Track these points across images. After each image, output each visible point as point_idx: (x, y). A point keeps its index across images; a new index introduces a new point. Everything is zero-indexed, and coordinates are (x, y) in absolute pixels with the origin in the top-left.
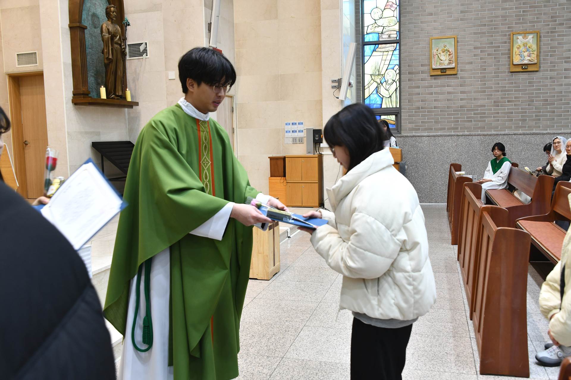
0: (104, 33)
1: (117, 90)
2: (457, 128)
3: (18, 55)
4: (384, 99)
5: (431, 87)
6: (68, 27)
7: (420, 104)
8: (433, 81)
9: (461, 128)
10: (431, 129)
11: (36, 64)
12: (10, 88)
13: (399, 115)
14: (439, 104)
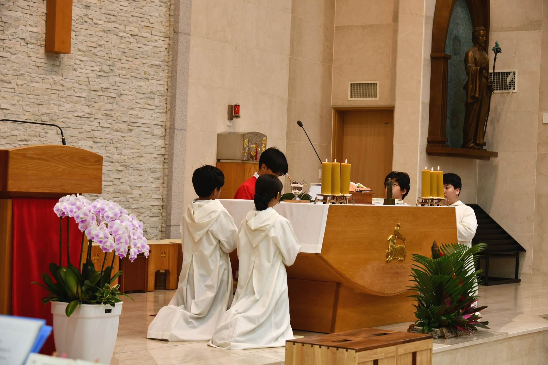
0: (470, 64)
1: (478, 137)
3: (351, 84)
6: (429, 57)
11: (374, 97)
12: (335, 125)
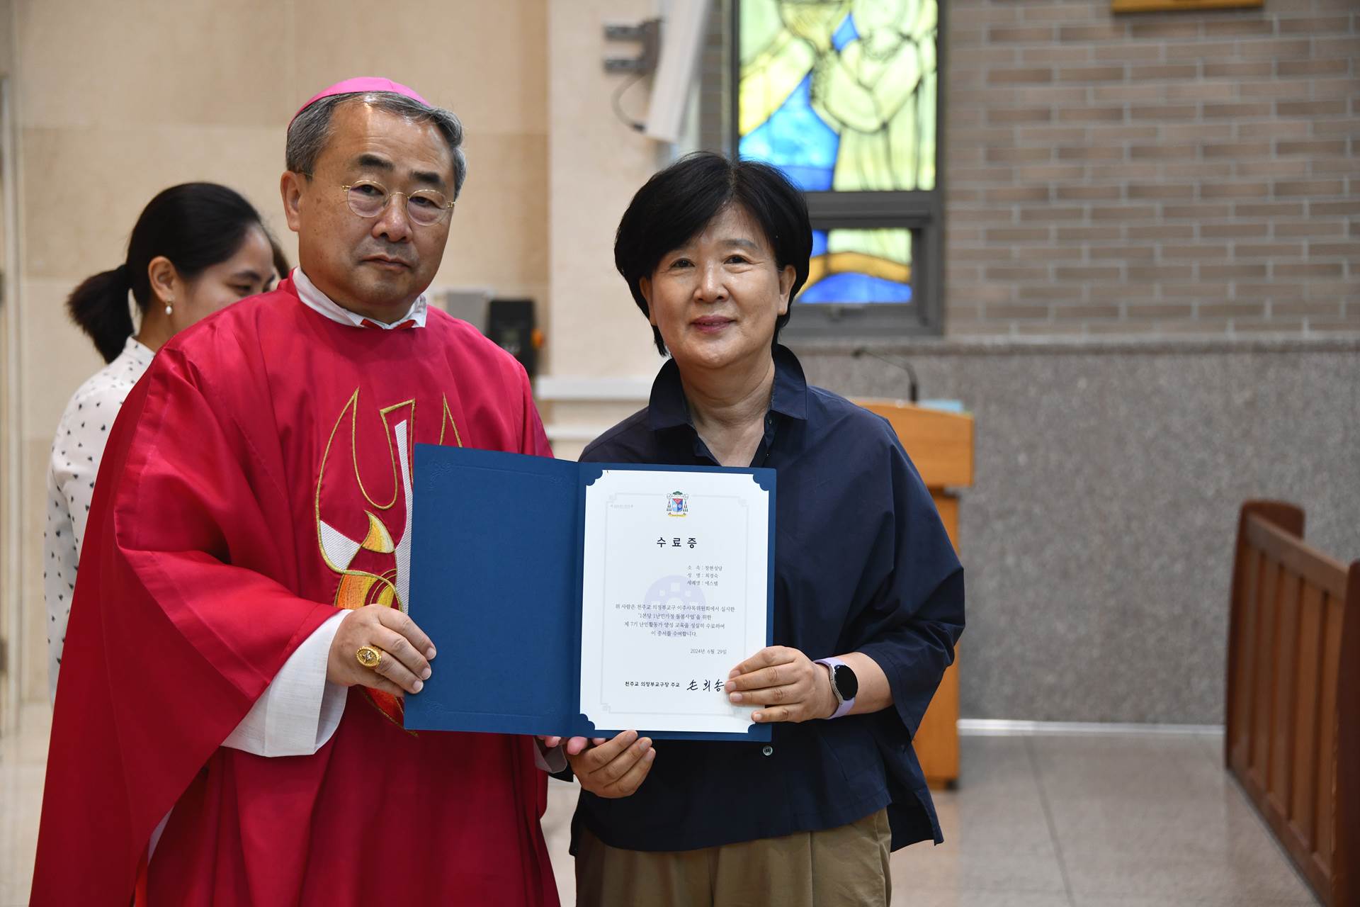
2: (1256, 310)
4: (849, 140)
5: (1115, 75)
7: (1051, 172)
8: (1129, 43)
9: (1277, 310)
10: (1112, 312)
13: (931, 234)
14: (1156, 174)
